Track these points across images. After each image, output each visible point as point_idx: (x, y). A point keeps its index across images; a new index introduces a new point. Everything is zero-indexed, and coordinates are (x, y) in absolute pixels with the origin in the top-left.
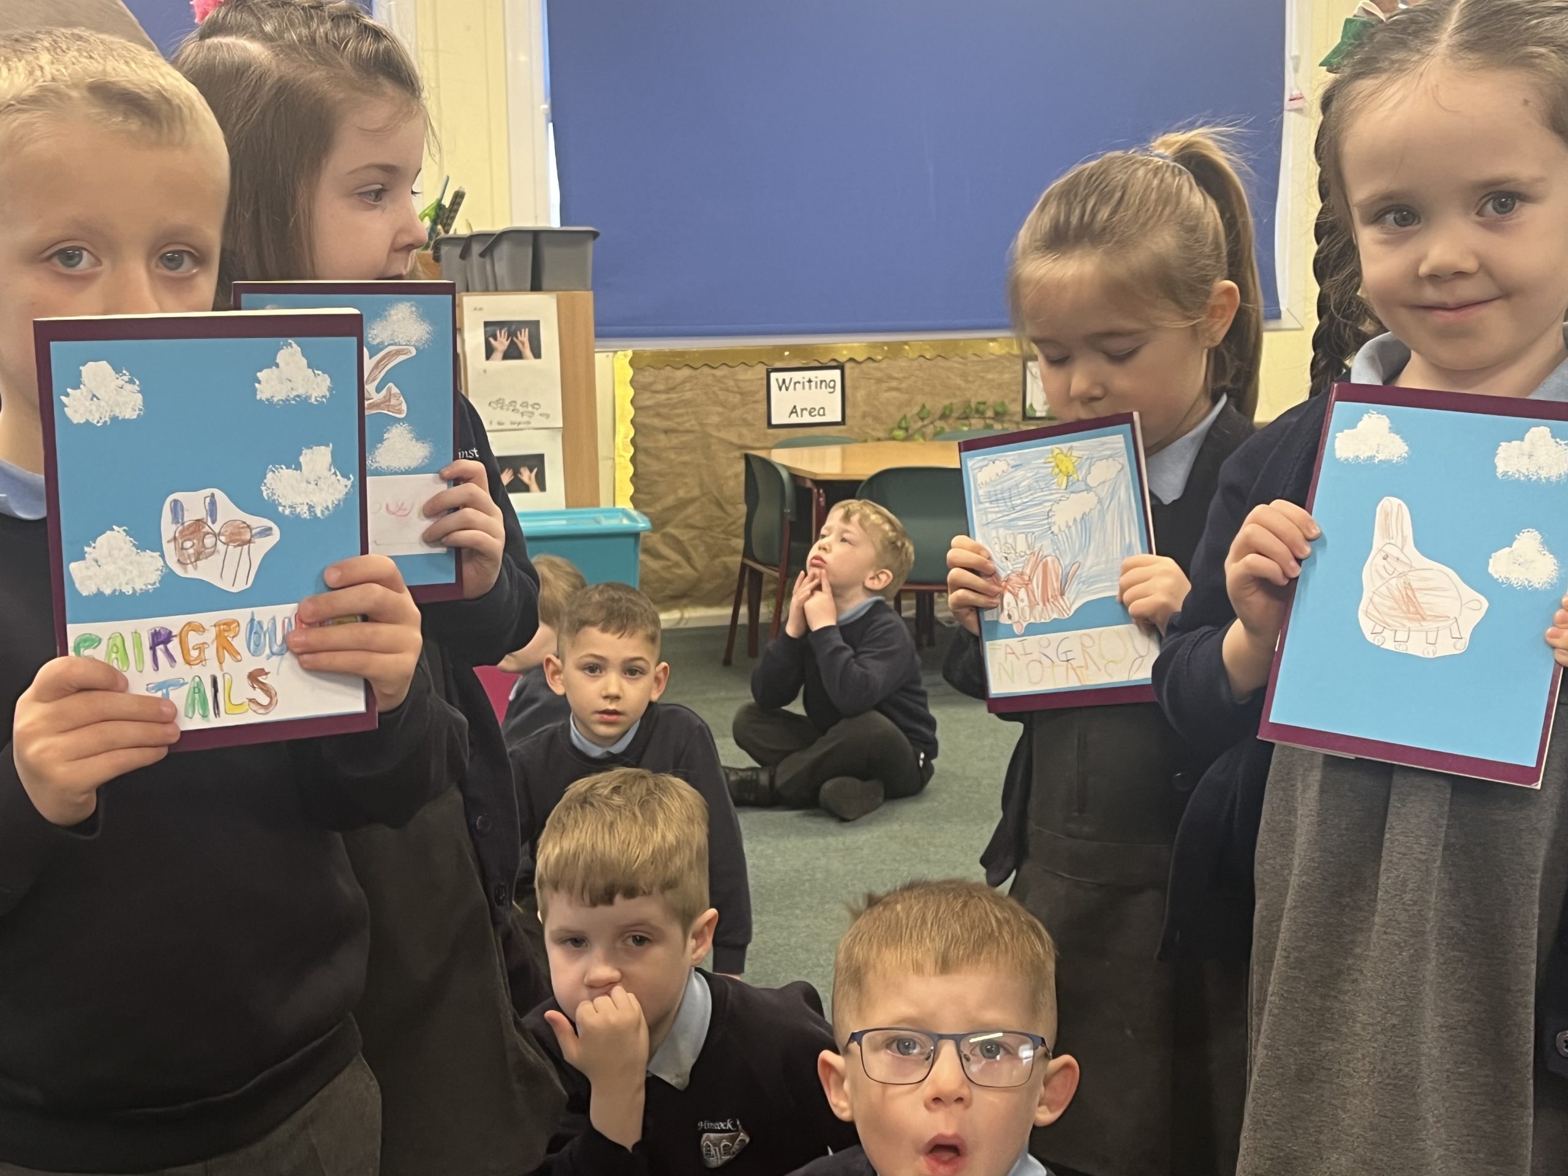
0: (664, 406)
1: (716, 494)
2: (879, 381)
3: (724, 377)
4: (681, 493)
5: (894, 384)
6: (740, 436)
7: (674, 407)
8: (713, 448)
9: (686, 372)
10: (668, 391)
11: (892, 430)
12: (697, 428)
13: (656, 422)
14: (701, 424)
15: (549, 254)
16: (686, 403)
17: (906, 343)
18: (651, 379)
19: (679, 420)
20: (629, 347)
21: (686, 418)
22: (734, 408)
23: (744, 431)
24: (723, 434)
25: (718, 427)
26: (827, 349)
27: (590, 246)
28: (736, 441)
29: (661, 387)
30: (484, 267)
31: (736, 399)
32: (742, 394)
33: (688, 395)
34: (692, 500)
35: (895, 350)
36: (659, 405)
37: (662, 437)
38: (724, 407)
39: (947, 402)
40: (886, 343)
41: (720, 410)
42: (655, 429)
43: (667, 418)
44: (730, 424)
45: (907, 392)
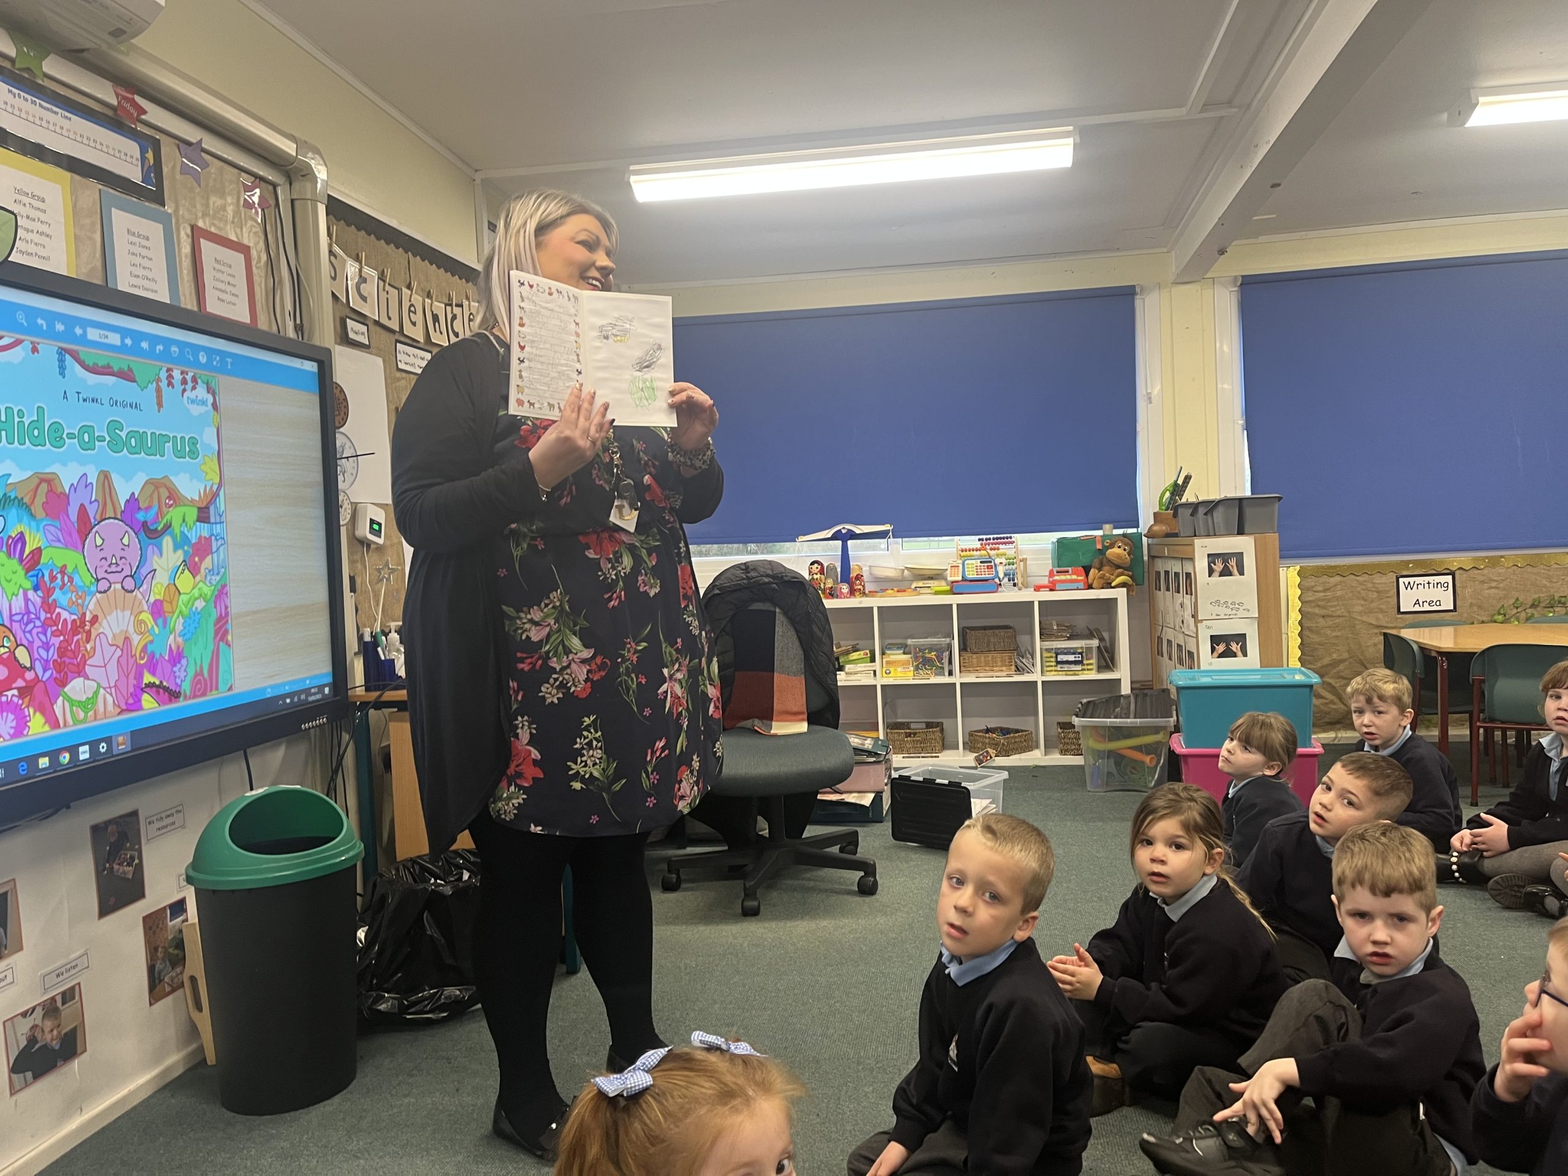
0: (1323, 600)
1: (1361, 657)
2: (1483, 582)
3: (1365, 581)
4: (1335, 656)
5: (1494, 584)
6: (1377, 619)
7: (1329, 601)
8: (1358, 627)
9: (1338, 579)
10: (1325, 591)
11: (1493, 615)
12: (1346, 614)
13: (1317, 610)
14: (1349, 612)
15: (1248, 512)
16: (1338, 598)
17: (1502, 557)
18: (1313, 584)
19: (1333, 609)
20: (1297, 564)
21: (1338, 608)
22: (1372, 602)
23: (1380, 616)
24: (1365, 618)
25: (1360, 613)
26: (1442, 562)
27: (1277, 506)
28: (1374, 622)
29: (1320, 588)
30: (1207, 521)
31: (1375, 595)
32: (1377, 592)
33: (1339, 593)
34: (1344, 661)
35: (1494, 562)
36: (1319, 600)
37: (1321, 620)
38: (1365, 600)
39: (1536, 596)
40: (1487, 557)
41: (1362, 602)
42: (1316, 615)
43: (1324, 608)
44: (1370, 612)
45: (1504, 589)
